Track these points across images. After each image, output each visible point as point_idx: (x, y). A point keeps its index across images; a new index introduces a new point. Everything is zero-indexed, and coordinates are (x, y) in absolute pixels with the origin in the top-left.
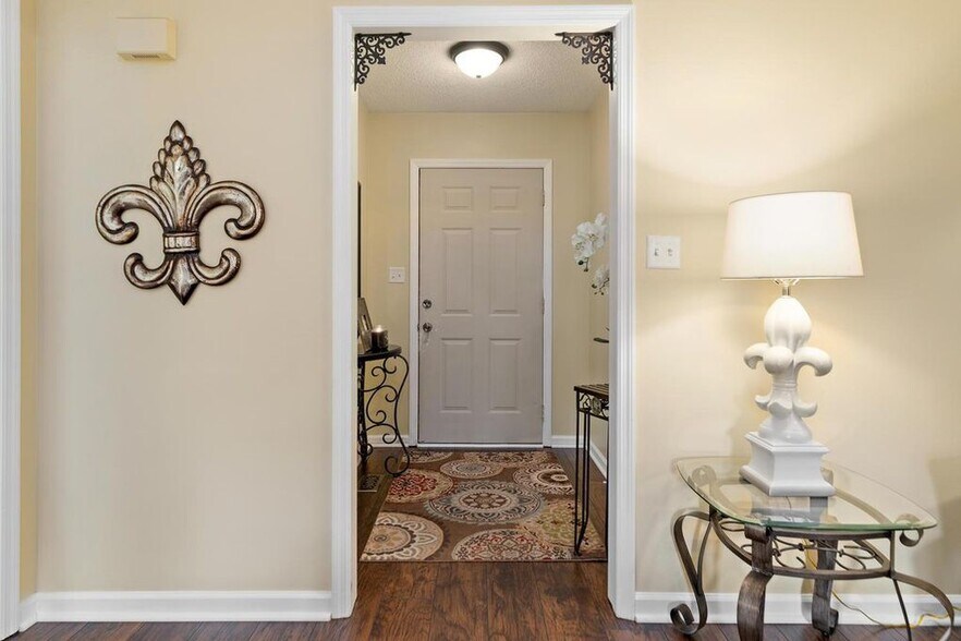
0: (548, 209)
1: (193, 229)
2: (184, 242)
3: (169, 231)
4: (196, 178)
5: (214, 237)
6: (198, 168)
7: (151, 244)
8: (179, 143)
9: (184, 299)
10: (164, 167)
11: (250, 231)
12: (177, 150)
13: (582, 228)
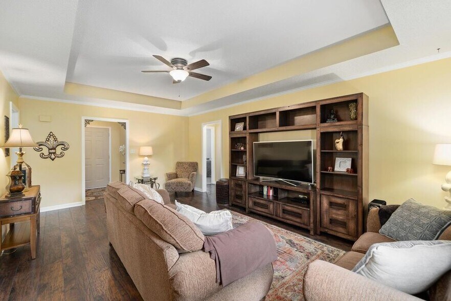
0: (110, 137)
1: (54, 149)
2: (53, 151)
3: (49, 149)
4: (56, 141)
5: (59, 150)
6: (56, 140)
7: (45, 151)
8: (51, 135)
9: (53, 160)
10: (49, 139)
11: (66, 149)
12: (51, 136)
13: (121, 147)
